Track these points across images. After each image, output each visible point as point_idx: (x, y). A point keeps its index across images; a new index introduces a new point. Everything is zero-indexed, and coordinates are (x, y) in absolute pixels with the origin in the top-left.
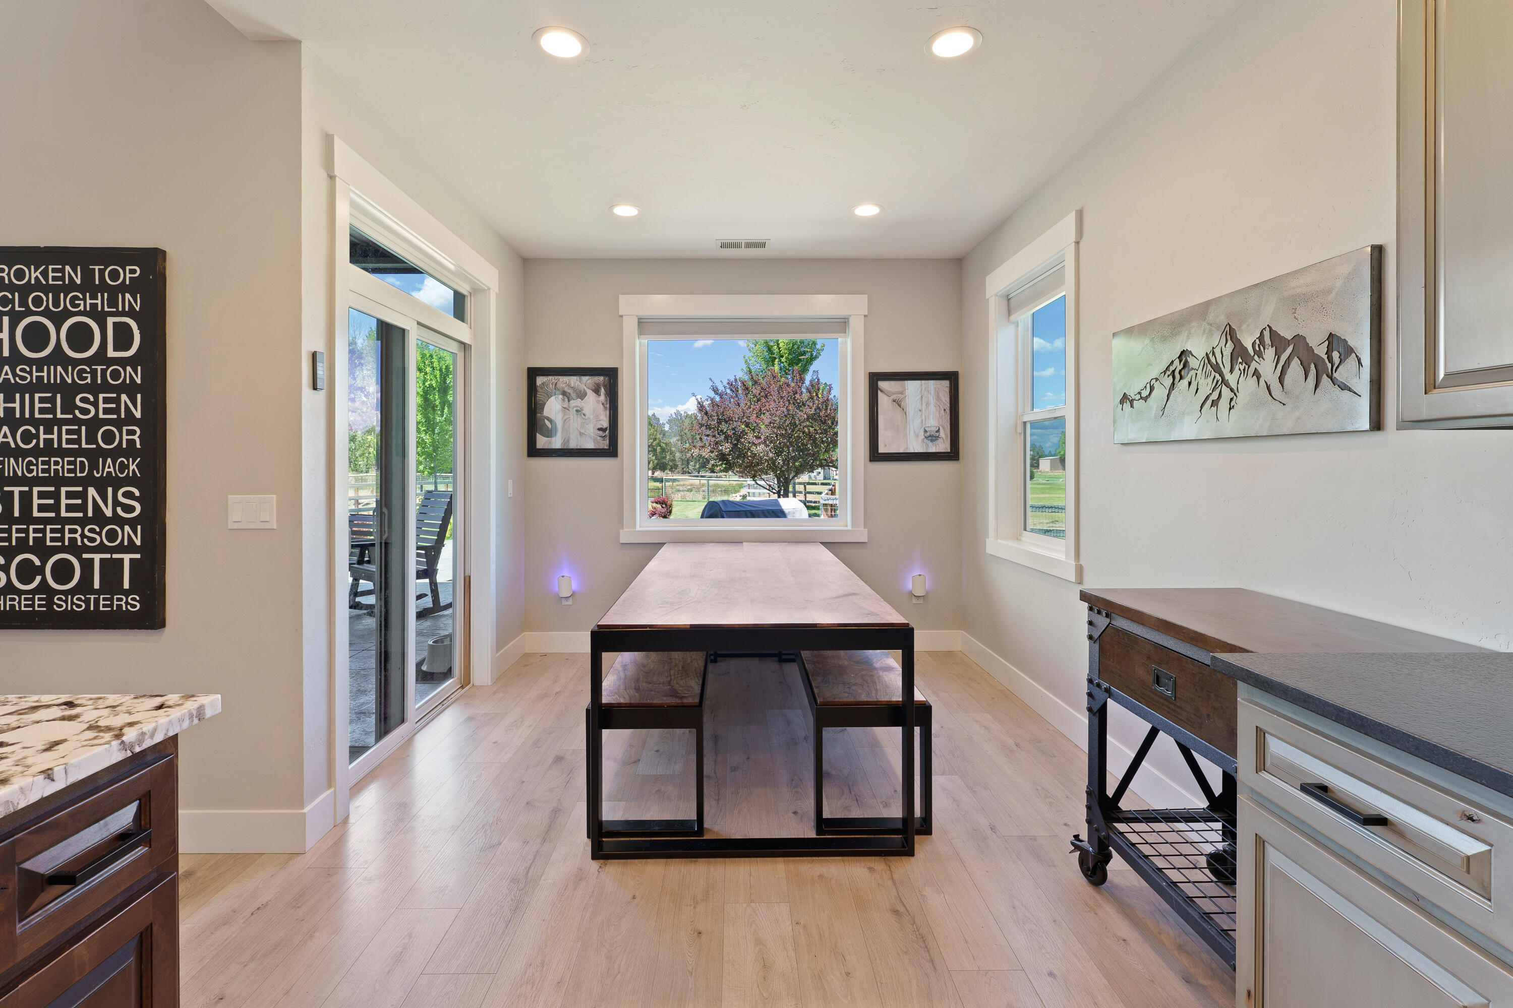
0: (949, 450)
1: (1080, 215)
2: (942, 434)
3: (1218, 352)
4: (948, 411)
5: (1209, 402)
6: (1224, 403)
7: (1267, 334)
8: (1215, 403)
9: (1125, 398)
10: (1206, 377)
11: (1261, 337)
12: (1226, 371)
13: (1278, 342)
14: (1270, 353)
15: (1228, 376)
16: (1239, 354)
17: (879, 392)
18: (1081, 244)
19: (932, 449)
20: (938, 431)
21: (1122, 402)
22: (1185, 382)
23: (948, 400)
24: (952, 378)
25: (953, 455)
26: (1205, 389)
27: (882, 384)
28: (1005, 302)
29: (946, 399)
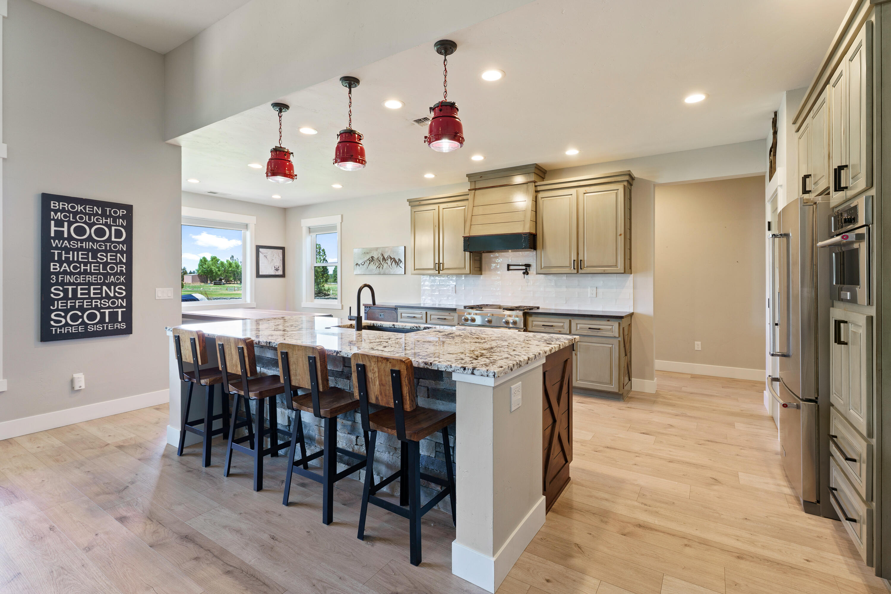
0: (282, 274)
1: (342, 216)
2: (280, 268)
3: (380, 258)
4: (282, 260)
5: (378, 267)
6: (381, 268)
7: (389, 256)
8: (379, 268)
9: (357, 264)
10: (377, 262)
11: (388, 257)
12: (381, 261)
13: (391, 258)
14: (389, 260)
15: (382, 263)
16: (384, 259)
17: (260, 253)
18: (342, 223)
19: (277, 274)
20: (279, 267)
21: (356, 265)
22: (373, 263)
23: (282, 257)
24: (283, 249)
25: (283, 276)
26: (377, 264)
27: (261, 250)
28: (308, 229)
29: (281, 256)
